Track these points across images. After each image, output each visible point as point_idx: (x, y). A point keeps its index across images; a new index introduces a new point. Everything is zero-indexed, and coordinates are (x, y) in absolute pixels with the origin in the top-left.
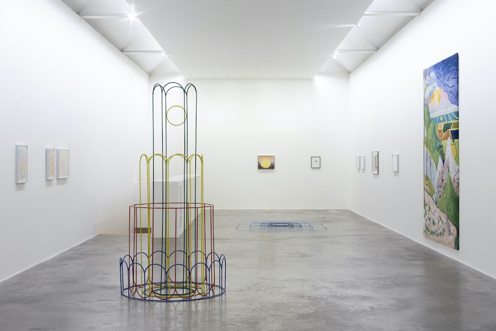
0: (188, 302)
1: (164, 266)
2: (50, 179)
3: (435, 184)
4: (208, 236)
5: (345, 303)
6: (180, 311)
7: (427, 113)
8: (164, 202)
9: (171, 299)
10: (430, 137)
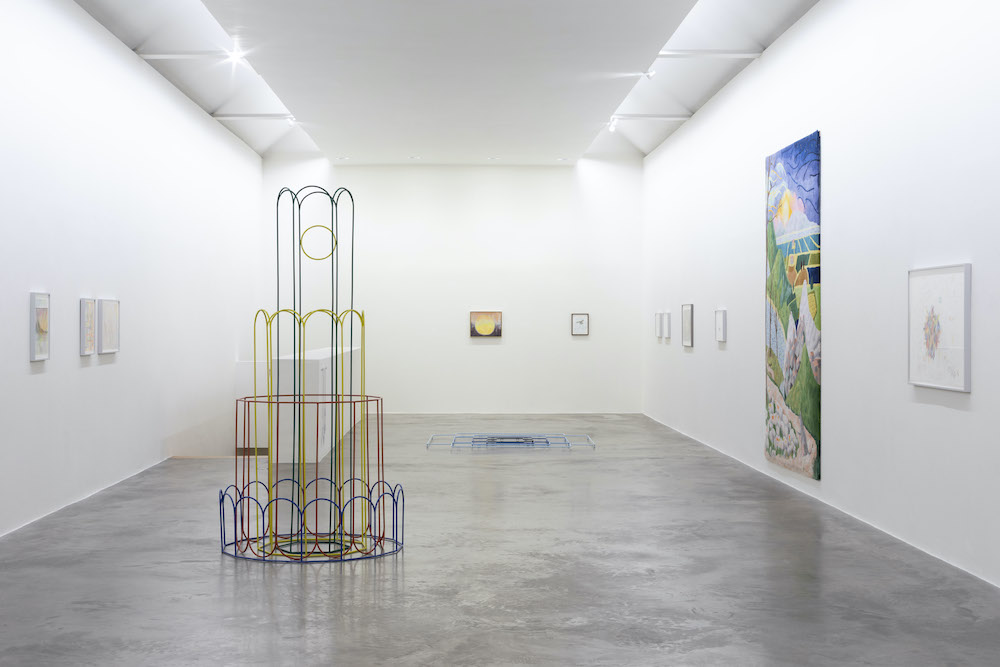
0: (339, 563)
1: (296, 501)
2: (87, 353)
3: (783, 363)
4: (373, 460)
5: (607, 564)
6: (324, 576)
7: (771, 236)
8: (297, 393)
9: (309, 559)
10: (776, 280)
